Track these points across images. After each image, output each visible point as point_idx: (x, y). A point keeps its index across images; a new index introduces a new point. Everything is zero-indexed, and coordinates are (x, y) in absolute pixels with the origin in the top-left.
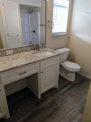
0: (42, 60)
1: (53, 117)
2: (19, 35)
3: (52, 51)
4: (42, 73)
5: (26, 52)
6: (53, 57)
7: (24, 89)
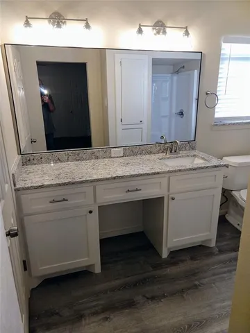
0: (175, 171)
1: (183, 297)
2: (145, 121)
3: (205, 157)
4: (173, 199)
5: (148, 156)
6: (202, 168)
7: (137, 233)
